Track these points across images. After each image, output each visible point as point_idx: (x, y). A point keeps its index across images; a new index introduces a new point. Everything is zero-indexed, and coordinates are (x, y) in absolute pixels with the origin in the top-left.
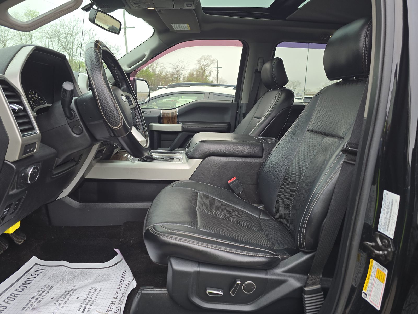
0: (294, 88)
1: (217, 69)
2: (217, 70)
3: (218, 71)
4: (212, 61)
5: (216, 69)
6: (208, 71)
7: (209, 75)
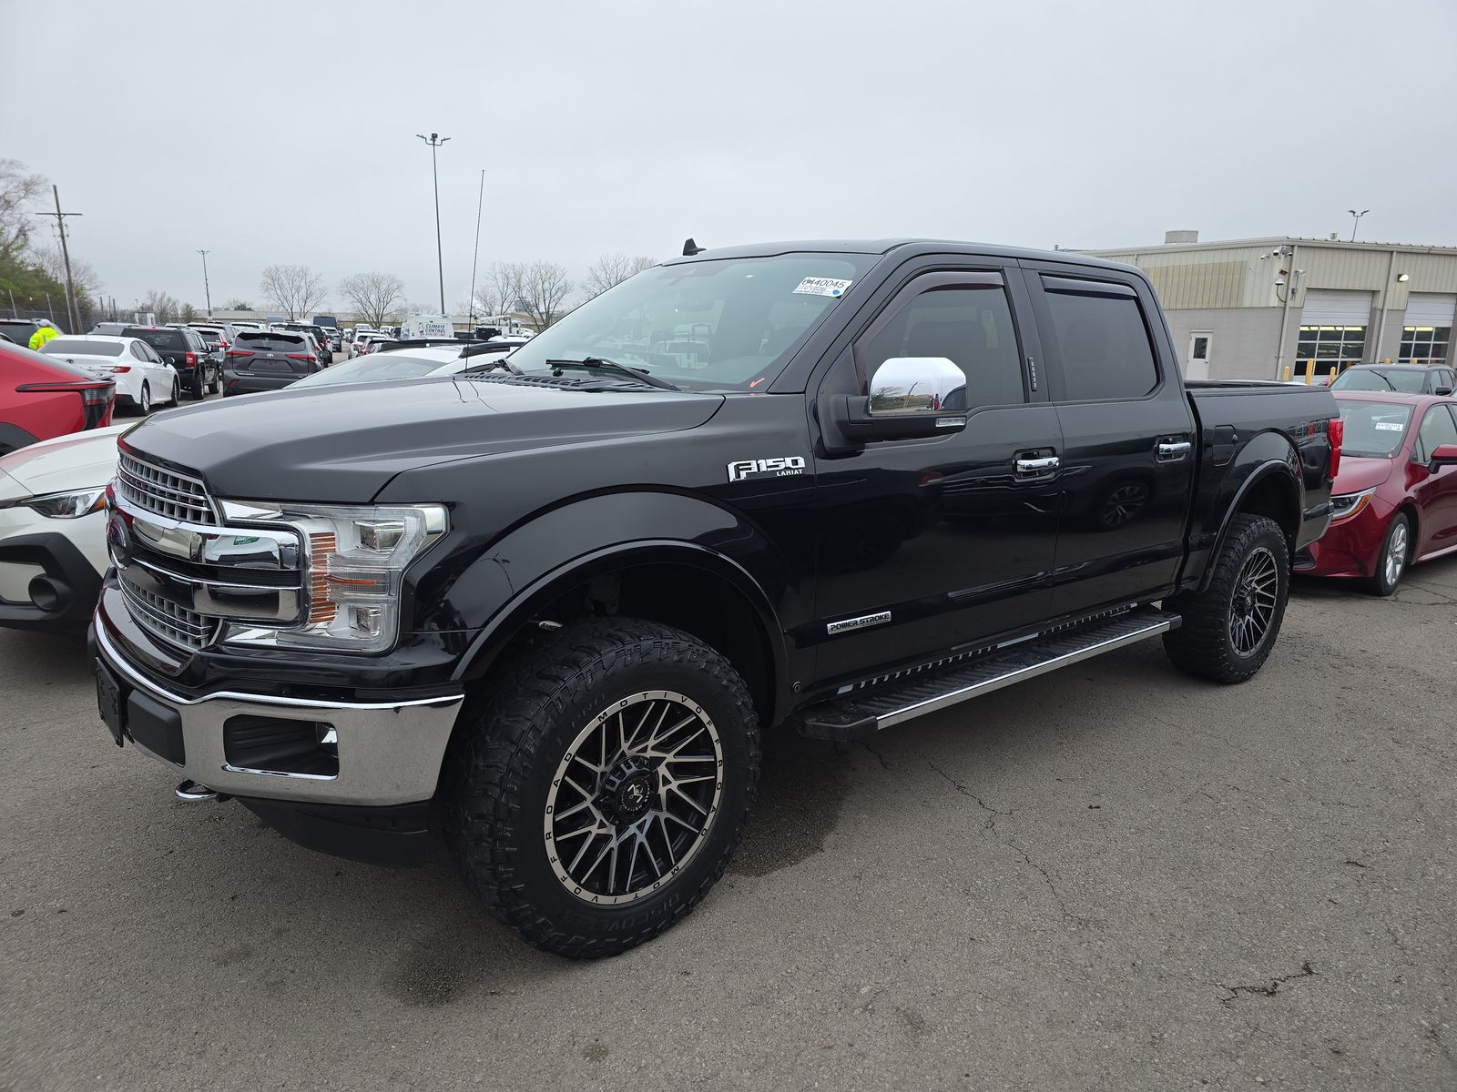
0: (382, 299)
1: (60, 219)
2: (61, 225)
3: (64, 228)
4: (28, 187)
5: (55, 220)
6: (11, 224)
7: (20, 242)
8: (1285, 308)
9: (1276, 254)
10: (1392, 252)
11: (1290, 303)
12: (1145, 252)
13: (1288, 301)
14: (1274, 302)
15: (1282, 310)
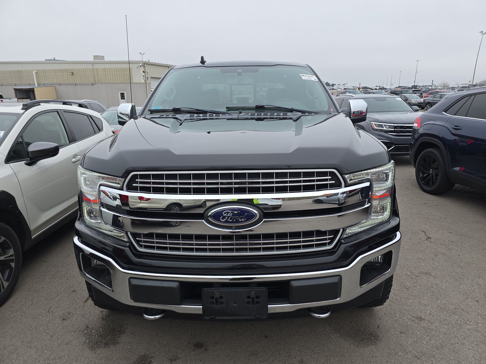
8: (146, 83)
9: (141, 66)
10: (169, 67)
11: (147, 82)
12: (95, 63)
13: (147, 81)
14: (143, 81)
15: (145, 84)
